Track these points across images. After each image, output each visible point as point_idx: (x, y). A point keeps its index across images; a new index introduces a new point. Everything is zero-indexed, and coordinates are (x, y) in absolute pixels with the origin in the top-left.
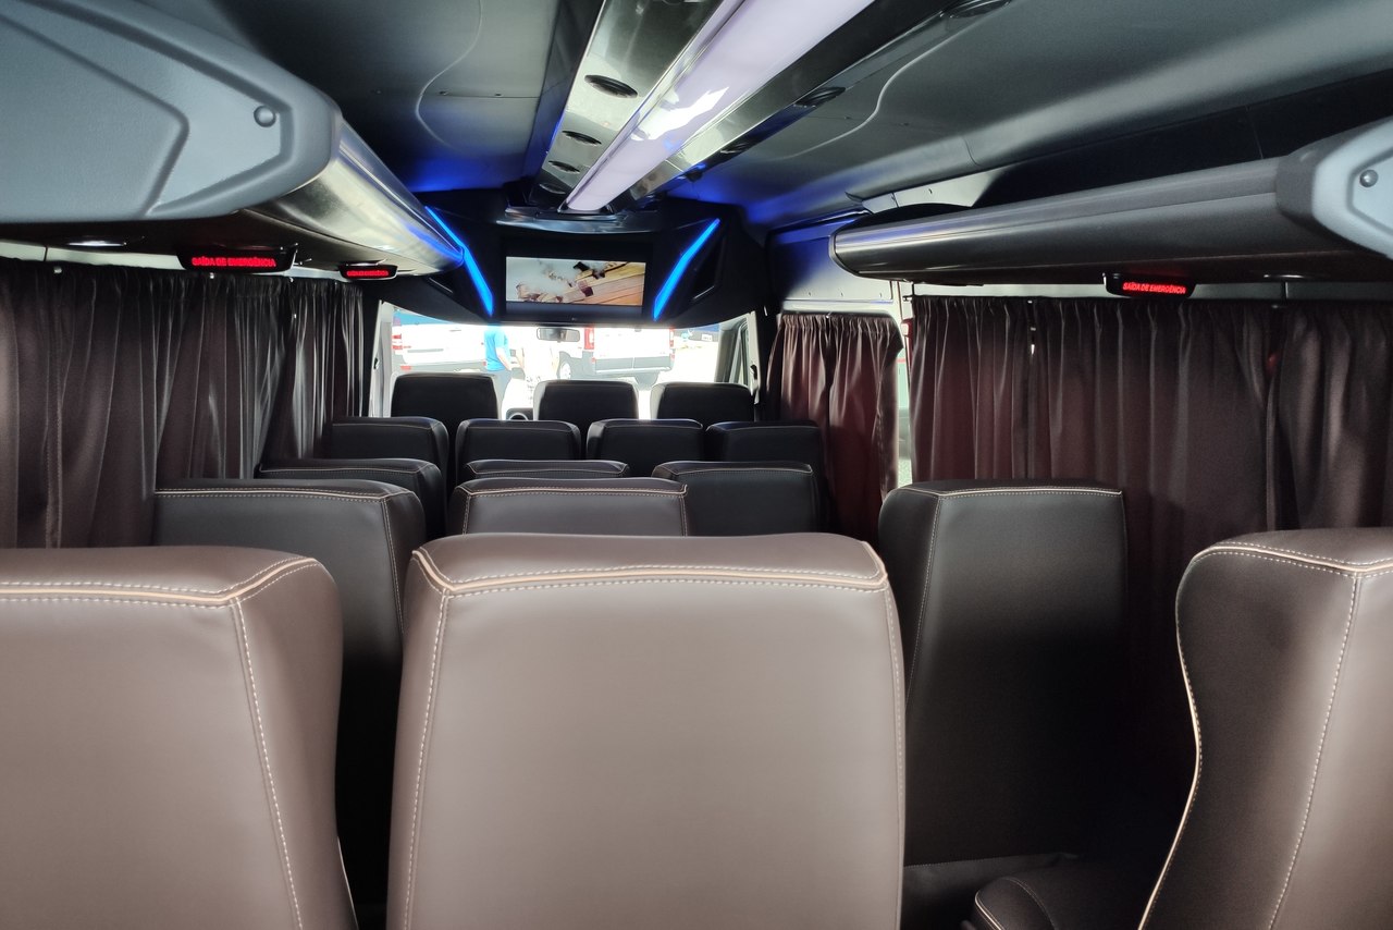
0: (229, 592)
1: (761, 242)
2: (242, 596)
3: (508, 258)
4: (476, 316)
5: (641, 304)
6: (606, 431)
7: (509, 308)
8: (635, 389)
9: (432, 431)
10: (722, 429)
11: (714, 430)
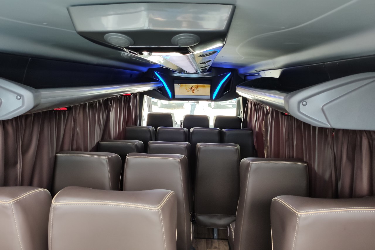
0: (10, 201)
1: (243, 78)
2: (13, 202)
3: (175, 84)
4: (167, 98)
5: (210, 95)
6: (193, 131)
7: (176, 97)
8: (208, 117)
9: (150, 130)
10: (225, 131)
11: (223, 131)
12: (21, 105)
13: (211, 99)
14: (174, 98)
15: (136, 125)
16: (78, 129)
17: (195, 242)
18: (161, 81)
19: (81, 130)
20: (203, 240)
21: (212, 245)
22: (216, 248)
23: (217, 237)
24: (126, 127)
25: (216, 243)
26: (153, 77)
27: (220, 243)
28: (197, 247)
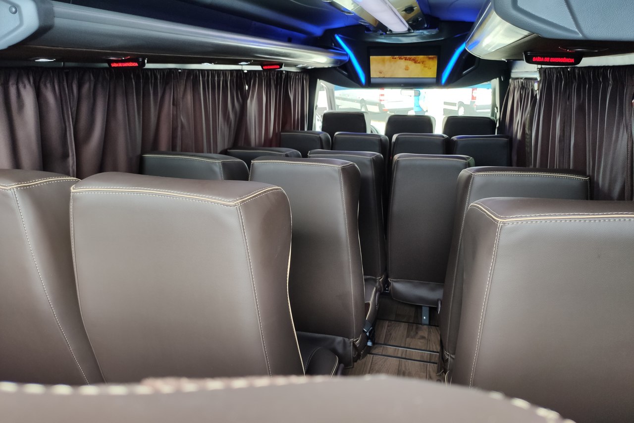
3: (371, 57)
4: (357, 84)
5: (435, 77)
6: (397, 139)
7: (372, 81)
8: (432, 119)
9: (320, 137)
10: (456, 139)
11: (452, 140)
12: (18, 23)
13: (437, 83)
14: (370, 84)
15: (303, 128)
16: (183, 119)
17: (388, 326)
18: (345, 51)
19: (188, 120)
20: (403, 324)
21: (417, 333)
22: (423, 338)
23: (427, 322)
24: (282, 131)
25: (424, 331)
26: (332, 45)
27: (431, 331)
28: (391, 334)
